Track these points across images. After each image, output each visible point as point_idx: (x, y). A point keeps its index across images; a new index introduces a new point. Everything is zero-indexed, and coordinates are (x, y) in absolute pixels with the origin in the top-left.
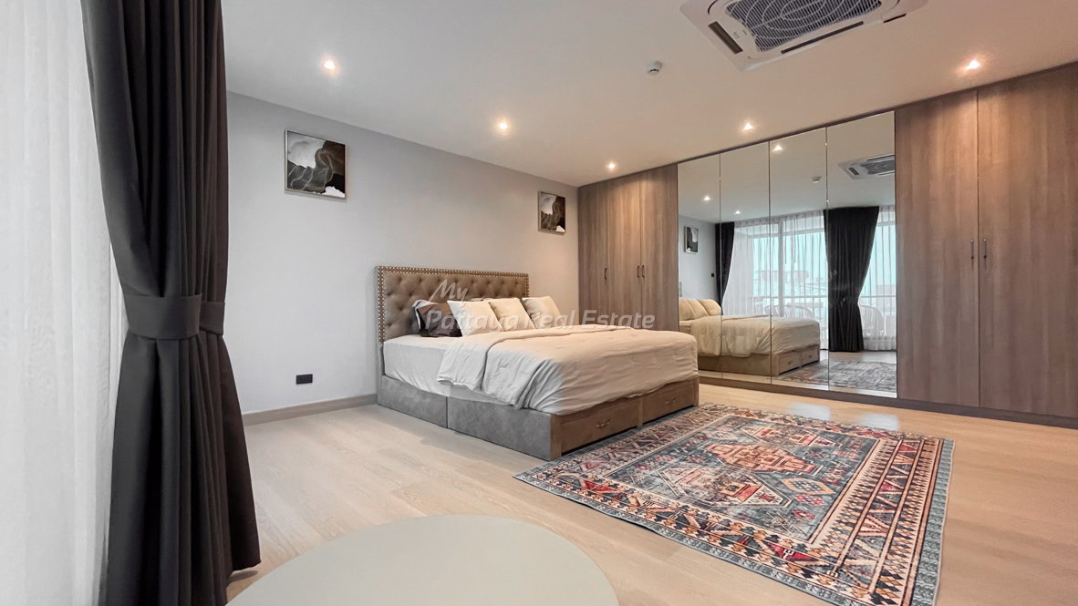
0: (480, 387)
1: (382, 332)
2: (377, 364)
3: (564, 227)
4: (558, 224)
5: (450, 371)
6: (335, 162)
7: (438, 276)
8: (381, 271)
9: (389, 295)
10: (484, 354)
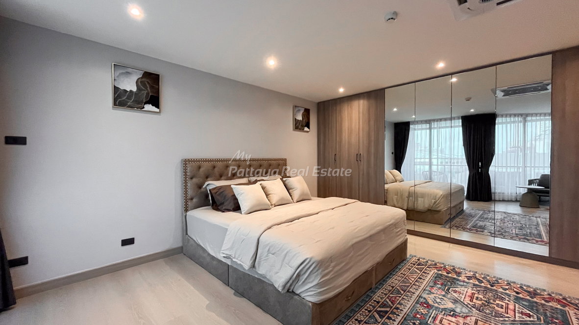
0: (253, 266)
1: (186, 204)
2: (183, 228)
3: (309, 128)
4: (305, 126)
5: (231, 248)
6: (152, 87)
7: (226, 164)
8: (186, 162)
9: (192, 178)
10: (257, 239)
